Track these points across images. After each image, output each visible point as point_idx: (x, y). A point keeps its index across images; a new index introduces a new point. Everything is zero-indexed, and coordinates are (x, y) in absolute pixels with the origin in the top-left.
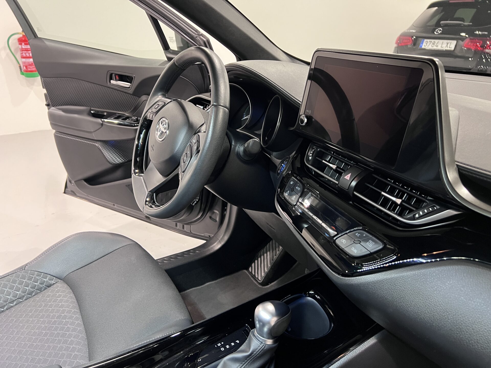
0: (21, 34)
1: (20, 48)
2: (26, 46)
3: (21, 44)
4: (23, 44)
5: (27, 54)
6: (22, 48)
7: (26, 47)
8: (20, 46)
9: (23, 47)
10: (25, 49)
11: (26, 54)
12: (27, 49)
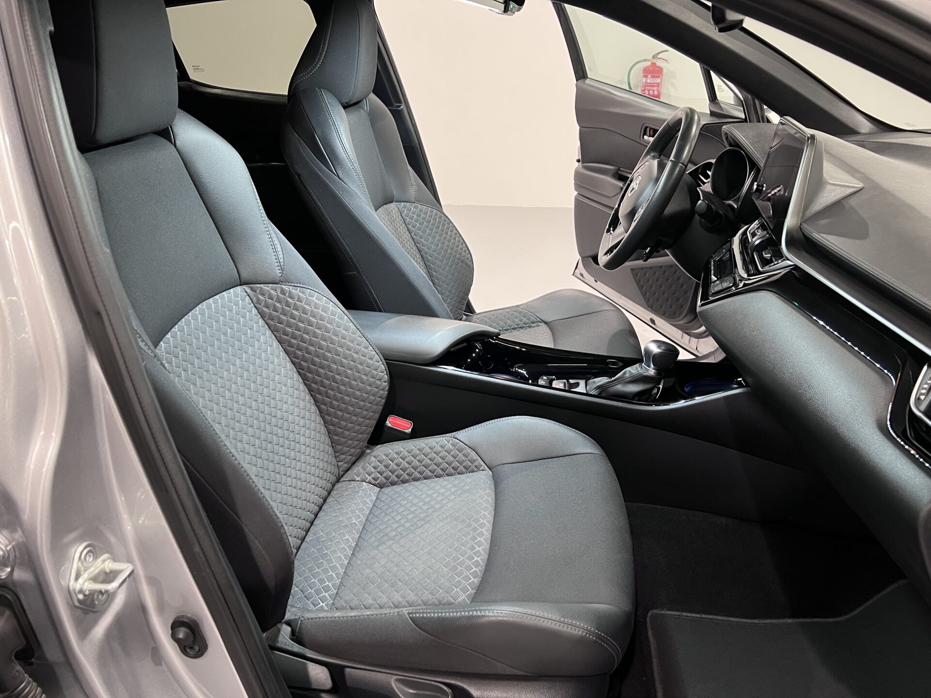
0: (649, 60)
1: (643, 83)
2: (652, 79)
3: (646, 77)
4: (649, 76)
5: (651, 92)
6: (646, 83)
7: (652, 82)
8: (644, 79)
9: (649, 81)
10: (649, 84)
11: (649, 91)
12: (653, 83)
